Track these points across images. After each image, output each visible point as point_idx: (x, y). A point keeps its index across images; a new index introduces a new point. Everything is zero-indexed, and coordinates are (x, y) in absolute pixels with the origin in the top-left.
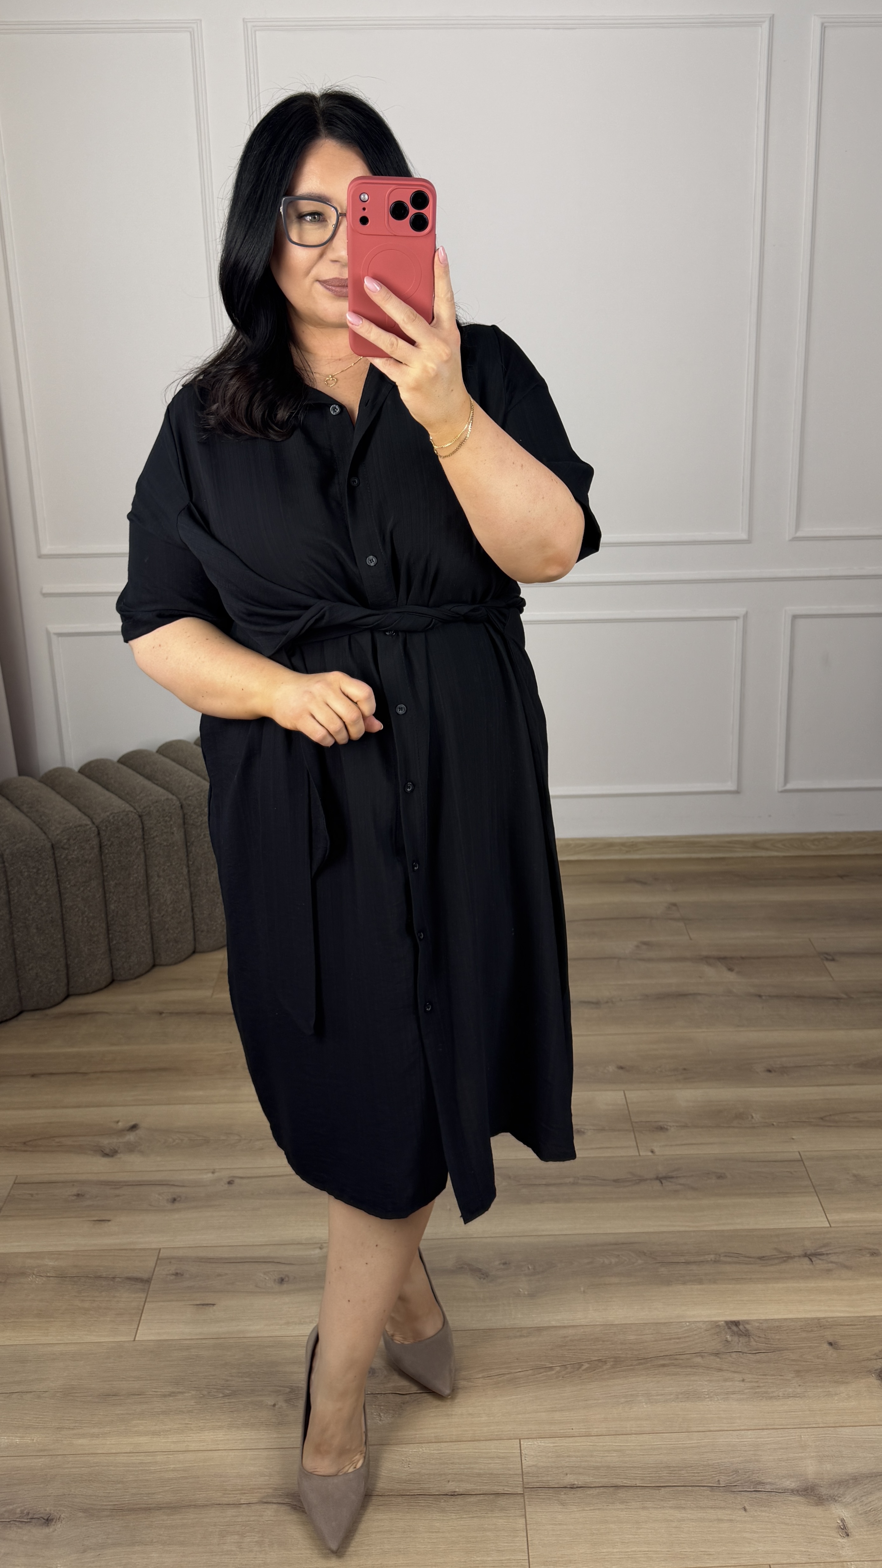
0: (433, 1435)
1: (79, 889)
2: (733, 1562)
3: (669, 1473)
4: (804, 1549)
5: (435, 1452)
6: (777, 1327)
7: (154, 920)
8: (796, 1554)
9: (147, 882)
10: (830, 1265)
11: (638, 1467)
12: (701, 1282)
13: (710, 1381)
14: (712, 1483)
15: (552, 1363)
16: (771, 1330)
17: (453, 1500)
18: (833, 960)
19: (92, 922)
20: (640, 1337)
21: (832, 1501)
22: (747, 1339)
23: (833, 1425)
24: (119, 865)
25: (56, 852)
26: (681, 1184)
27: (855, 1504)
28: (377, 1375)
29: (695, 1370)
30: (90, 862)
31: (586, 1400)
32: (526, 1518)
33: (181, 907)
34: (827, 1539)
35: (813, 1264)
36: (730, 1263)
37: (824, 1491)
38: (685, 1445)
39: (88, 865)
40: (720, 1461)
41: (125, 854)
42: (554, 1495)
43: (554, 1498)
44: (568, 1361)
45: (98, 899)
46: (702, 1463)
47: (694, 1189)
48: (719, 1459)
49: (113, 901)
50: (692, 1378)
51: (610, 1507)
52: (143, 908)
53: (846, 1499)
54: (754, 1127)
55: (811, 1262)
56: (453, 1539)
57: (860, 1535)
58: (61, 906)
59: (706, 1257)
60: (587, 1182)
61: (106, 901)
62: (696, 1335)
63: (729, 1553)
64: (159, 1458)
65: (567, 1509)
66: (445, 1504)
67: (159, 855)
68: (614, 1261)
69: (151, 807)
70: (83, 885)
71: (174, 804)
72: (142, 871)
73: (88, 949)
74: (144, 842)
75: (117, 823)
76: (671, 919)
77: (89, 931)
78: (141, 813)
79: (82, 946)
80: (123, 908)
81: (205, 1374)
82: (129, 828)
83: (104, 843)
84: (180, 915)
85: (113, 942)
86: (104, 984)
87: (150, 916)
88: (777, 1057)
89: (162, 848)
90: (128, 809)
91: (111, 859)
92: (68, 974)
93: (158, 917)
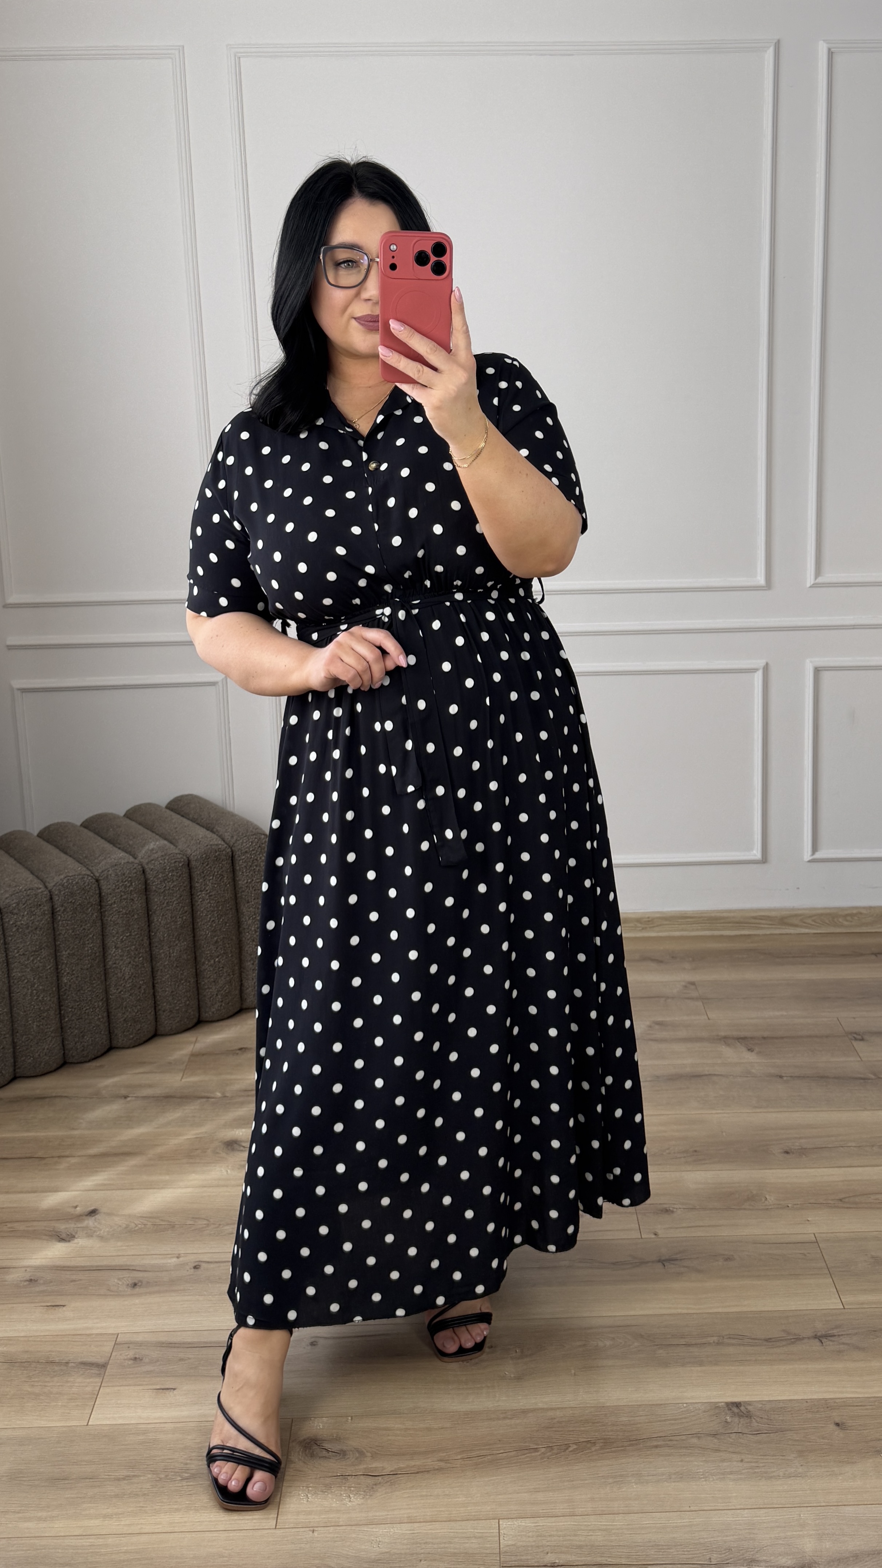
0: (406, 1515)
1: (28, 959)
3: (657, 1552)
5: (407, 1532)
6: (781, 1408)
7: (111, 997)
9: (104, 954)
10: (842, 1346)
11: (624, 1546)
12: (701, 1364)
13: (706, 1462)
14: (702, 1561)
15: (537, 1444)
16: (774, 1411)
18: (862, 1040)
19: (42, 996)
20: (632, 1418)
22: (749, 1420)
23: (835, 1505)
24: (73, 934)
26: (684, 1267)
28: (348, 1457)
29: (689, 1451)
30: (41, 929)
31: (572, 1481)
33: (141, 982)
35: (823, 1345)
36: (733, 1345)
38: (675, 1524)
39: (38, 932)
40: (712, 1539)
41: (79, 922)
44: (554, 1443)
45: (49, 971)
46: (693, 1541)
47: (698, 1271)
48: (712, 1538)
49: (65, 974)
50: (688, 1459)
52: (99, 982)
54: (767, 1209)
55: (821, 1344)
58: (9, 977)
59: (709, 1339)
60: (583, 1265)
61: (58, 973)
62: (693, 1416)
64: (110, 1541)
67: (118, 924)
68: (608, 1343)
69: (109, 871)
70: (33, 953)
71: (135, 868)
72: (98, 941)
73: (37, 1025)
74: (101, 909)
75: (71, 887)
76: (688, 998)
77: (38, 1005)
78: (99, 877)
79: (30, 1022)
80: (77, 982)
81: (163, 1457)
82: (84, 893)
83: (56, 908)
84: (140, 992)
85: (64, 1019)
86: (55, 1066)
87: (106, 991)
88: (796, 1138)
89: (121, 916)
90: (84, 873)
91: (64, 927)
92: (14, 1052)
93: (115, 993)
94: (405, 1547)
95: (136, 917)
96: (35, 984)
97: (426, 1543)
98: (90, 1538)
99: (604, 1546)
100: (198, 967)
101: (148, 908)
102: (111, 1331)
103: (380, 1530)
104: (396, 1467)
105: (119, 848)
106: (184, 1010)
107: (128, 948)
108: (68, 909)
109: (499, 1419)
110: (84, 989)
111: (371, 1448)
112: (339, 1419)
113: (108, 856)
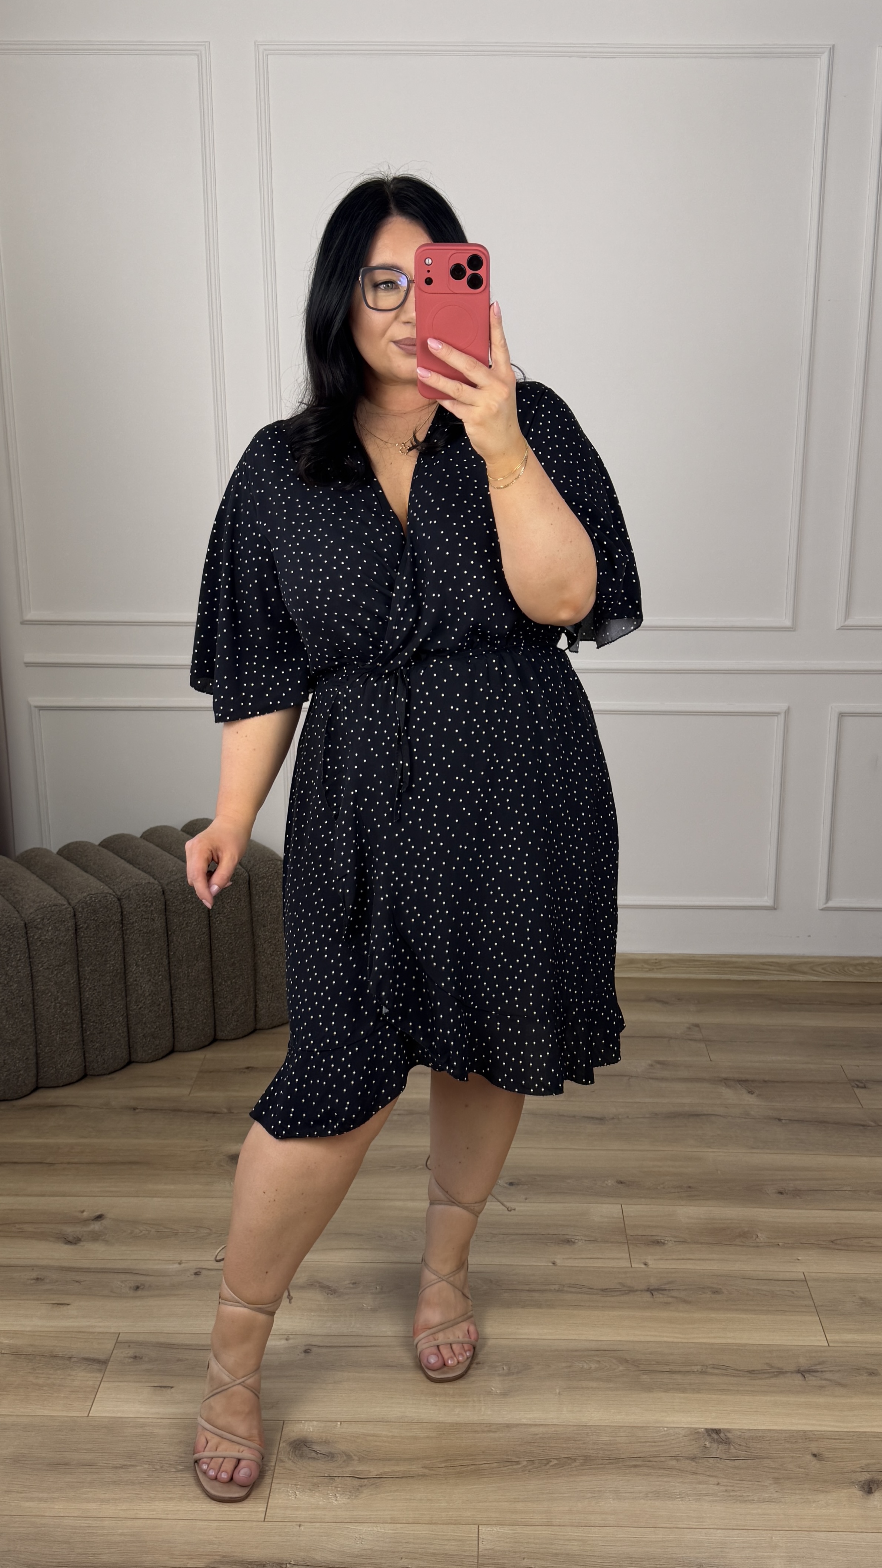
0: (389, 1516)
1: (52, 973)
5: (390, 1531)
6: (760, 1437)
7: (131, 1012)
9: (125, 973)
10: (824, 1382)
12: (683, 1390)
13: (683, 1483)
15: (519, 1458)
16: (753, 1439)
18: (864, 1087)
19: (65, 1009)
20: (614, 1439)
22: (727, 1446)
23: (808, 1529)
24: (95, 950)
25: (29, 932)
26: (673, 1297)
28: (336, 1459)
29: (668, 1472)
30: (64, 944)
31: (551, 1493)
33: (160, 1000)
35: (805, 1380)
36: (716, 1374)
38: (649, 1539)
39: (62, 947)
40: (684, 1555)
41: (102, 939)
44: (535, 1457)
45: (72, 985)
46: (665, 1556)
47: (686, 1302)
49: (87, 989)
50: (665, 1479)
52: (120, 998)
54: (758, 1246)
55: (803, 1378)
58: (33, 990)
59: (693, 1367)
60: (573, 1290)
61: (80, 988)
62: (673, 1439)
64: (106, 1523)
67: (139, 941)
68: (593, 1366)
69: (131, 891)
70: (57, 968)
71: (155, 889)
72: (120, 959)
73: (60, 1038)
74: (123, 927)
75: (94, 905)
76: (691, 1040)
77: (62, 1018)
78: (121, 896)
79: (54, 1034)
80: (98, 997)
81: (159, 1450)
82: (107, 911)
83: (80, 925)
84: (159, 1009)
85: (86, 1032)
86: (76, 1078)
87: (127, 1007)
88: (791, 1179)
89: (142, 935)
90: (106, 891)
91: (87, 943)
93: (135, 1009)
94: (387, 1545)
95: (156, 936)
96: (58, 997)
97: (407, 1543)
98: (87, 1520)
99: (579, 1555)
100: (215, 987)
102: (112, 1330)
103: (363, 1528)
104: (381, 1471)
106: (201, 1028)
107: (147, 967)
108: (91, 926)
109: (483, 1432)
110: (105, 1004)
111: (358, 1452)
112: (329, 1424)
113: (129, 875)
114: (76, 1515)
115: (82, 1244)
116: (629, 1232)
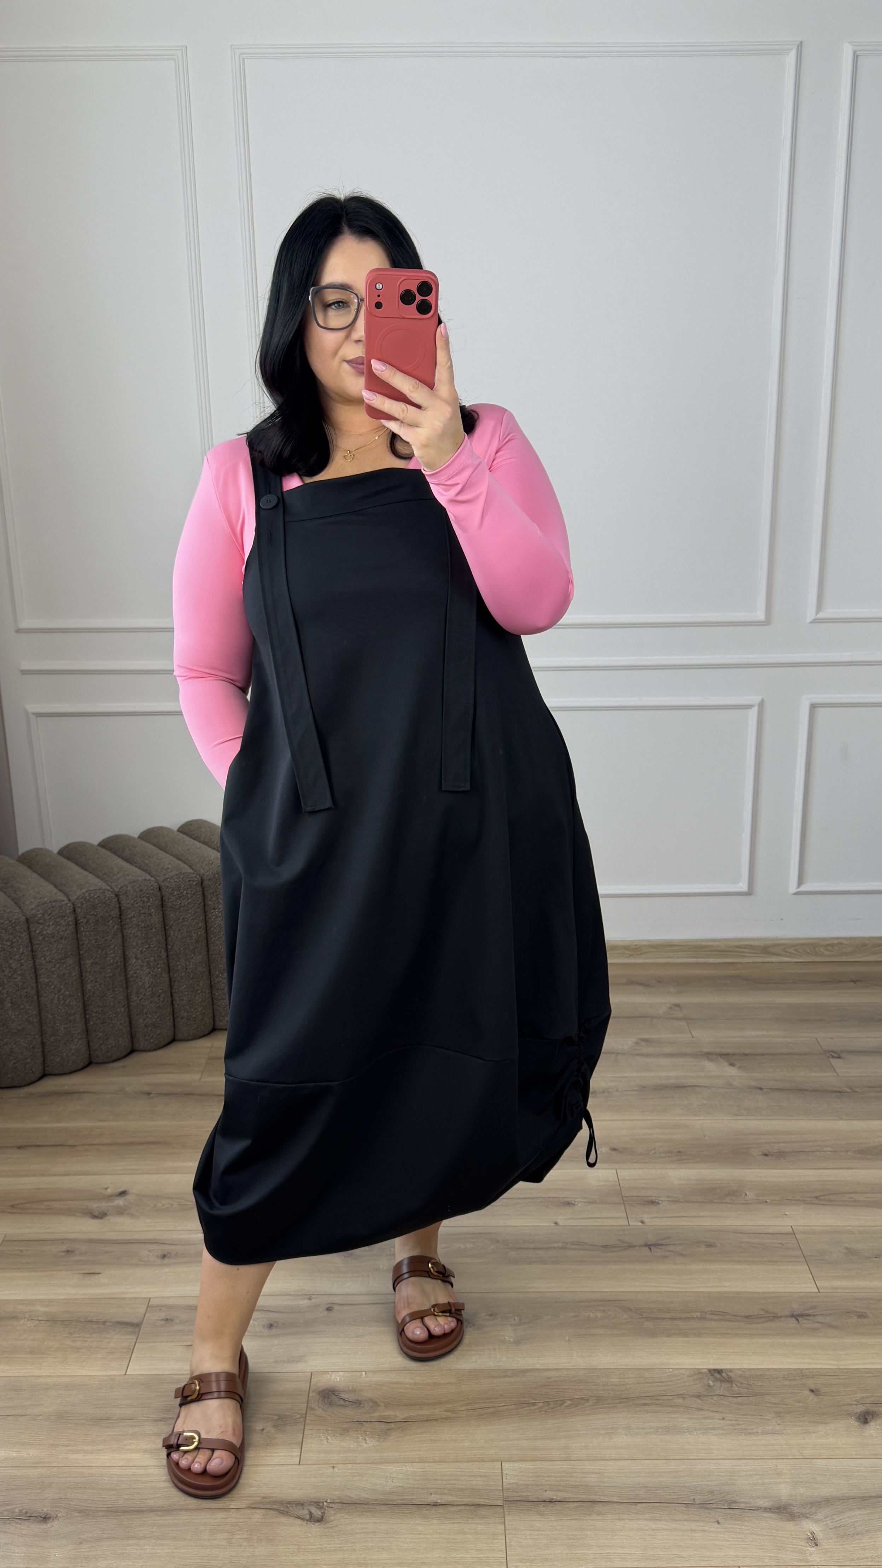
0: (417, 1456)
1: (55, 966)
2: (703, 1563)
3: (646, 1492)
4: (773, 1555)
5: (418, 1470)
6: (760, 1375)
7: (132, 1003)
8: (765, 1559)
9: (125, 964)
10: (816, 1324)
11: (616, 1487)
12: (685, 1335)
13: (691, 1418)
14: (687, 1501)
15: (535, 1400)
16: (753, 1378)
17: (435, 1509)
18: (839, 1057)
19: (68, 1000)
20: (623, 1380)
21: (803, 1518)
22: (730, 1384)
23: (809, 1457)
24: (96, 944)
25: (31, 926)
26: (669, 1251)
27: (826, 1521)
28: (363, 1406)
29: (676, 1409)
30: (66, 938)
31: (567, 1431)
32: (505, 1524)
33: (160, 991)
34: (796, 1548)
35: (799, 1323)
36: (715, 1320)
37: (795, 1510)
38: (662, 1470)
39: (63, 941)
40: (696, 1484)
41: (101, 933)
42: (533, 1507)
43: (533, 1509)
44: (551, 1398)
45: (74, 978)
46: (678, 1485)
47: (682, 1255)
48: (696, 1482)
49: (89, 981)
50: (673, 1416)
51: (587, 1518)
52: (121, 990)
53: (817, 1517)
54: (747, 1204)
55: (797, 1322)
56: (435, 1540)
57: (829, 1545)
58: (37, 982)
59: (692, 1314)
60: (576, 1247)
61: (82, 980)
62: (678, 1380)
63: (700, 1557)
65: (545, 1518)
66: (427, 1512)
67: (137, 936)
68: (599, 1315)
69: (127, 887)
70: (59, 961)
71: (152, 886)
72: (120, 952)
73: (64, 1028)
74: (121, 922)
75: (93, 901)
76: (672, 1019)
77: (65, 1009)
78: (118, 892)
79: (58, 1024)
80: (100, 989)
82: (105, 907)
83: (79, 920)
84: (159, 1000)
85: (89, 1023)
86: (81, 1065)
87: (128, 998)
88: (775, 1143)
89: (140, 929)
90: (104, 888)
91: (87, 937)
92: (43, 1052)
93: (136, 1000)
94: (417, 1482)
95: (154, 930)
96: (61, 989)
97: (435, 1480)
99: (596, 1486)
101: (164, 923)
102: (143, 1296)
103: (393, 1468)
104: (407, 1415)
105: (136, 867)
106: (198, 1017)
107: (148, 960)
108: (91, 921)
109: (500, 1377)
110: (107, 995)
111: (384, 1398)
112: (354, 1374)
113: (126, 873)
114: (121, 1465)
115: (108, 1218)
116: (624, 1194)
